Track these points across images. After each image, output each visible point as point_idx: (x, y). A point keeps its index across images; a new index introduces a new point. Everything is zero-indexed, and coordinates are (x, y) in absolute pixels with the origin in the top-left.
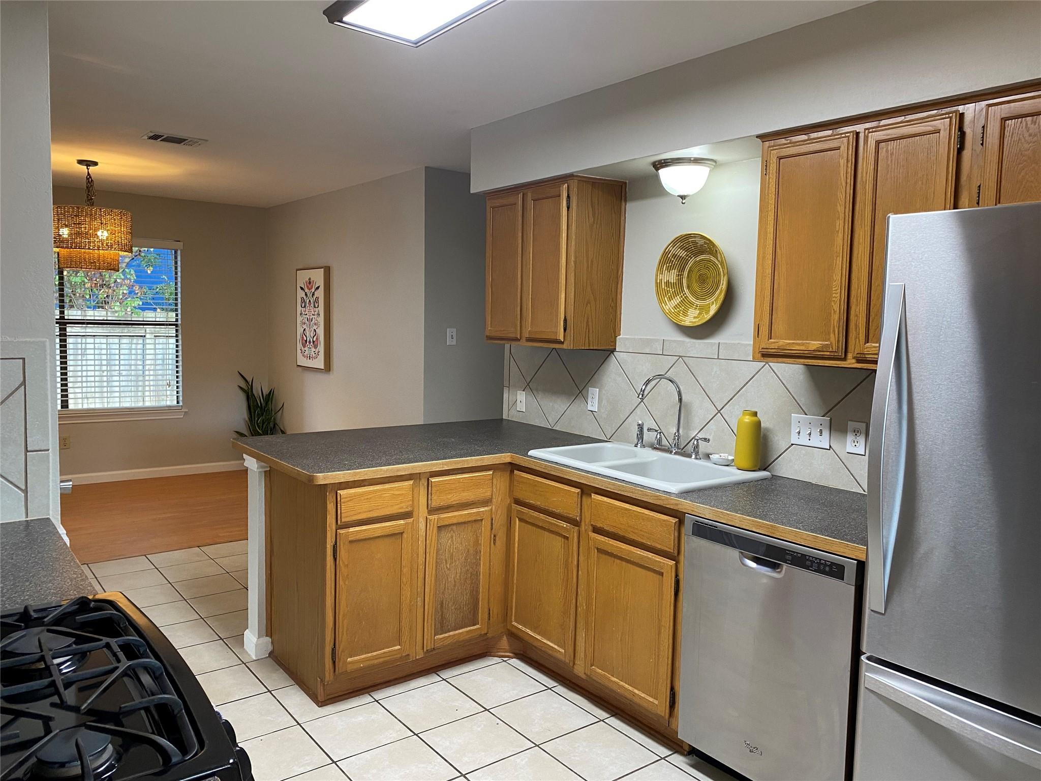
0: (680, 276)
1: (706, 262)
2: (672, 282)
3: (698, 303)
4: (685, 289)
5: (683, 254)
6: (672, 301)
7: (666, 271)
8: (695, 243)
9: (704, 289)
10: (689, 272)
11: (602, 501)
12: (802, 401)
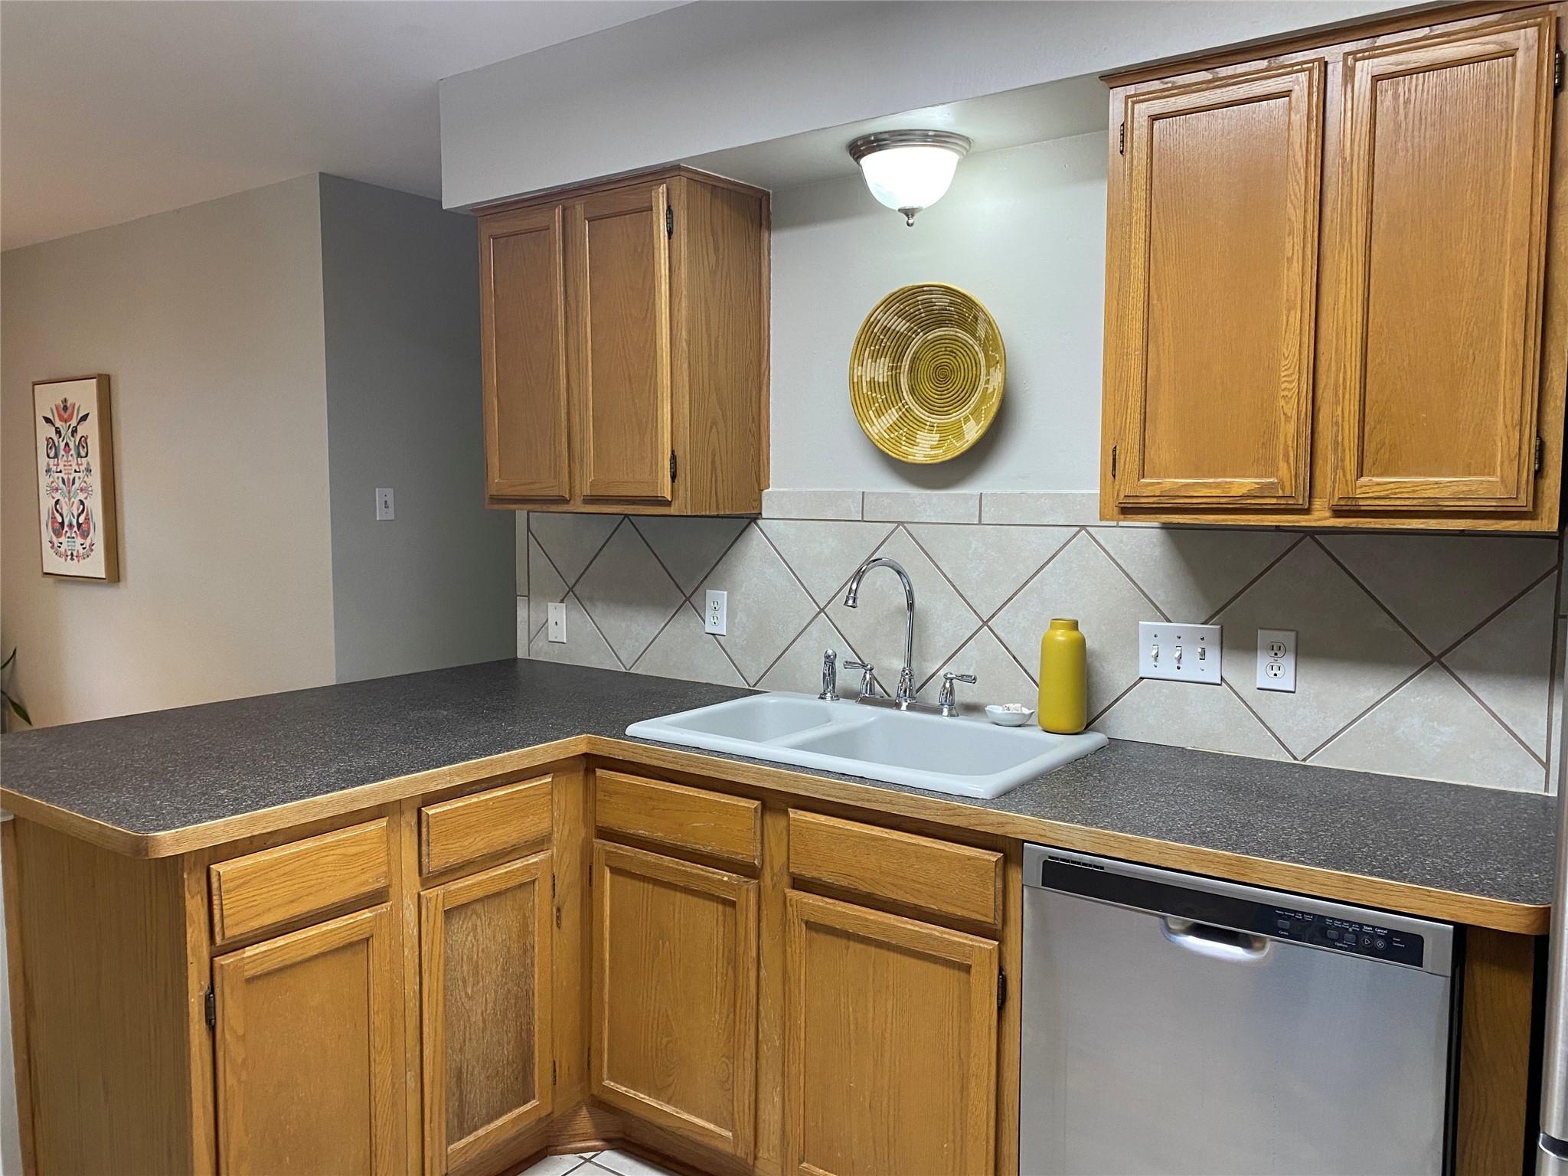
0: (895, 369)
1: (947, 341)
2: (881, 380)
3: (934, 419)
4: (905, 394)
5: (902, 326)
6: (883, 417)
7: (870, 360)
8: (929, 303)
9: (946, 392)
10: (913, 361)
11: (816, 824)
12: (1159, 597)
